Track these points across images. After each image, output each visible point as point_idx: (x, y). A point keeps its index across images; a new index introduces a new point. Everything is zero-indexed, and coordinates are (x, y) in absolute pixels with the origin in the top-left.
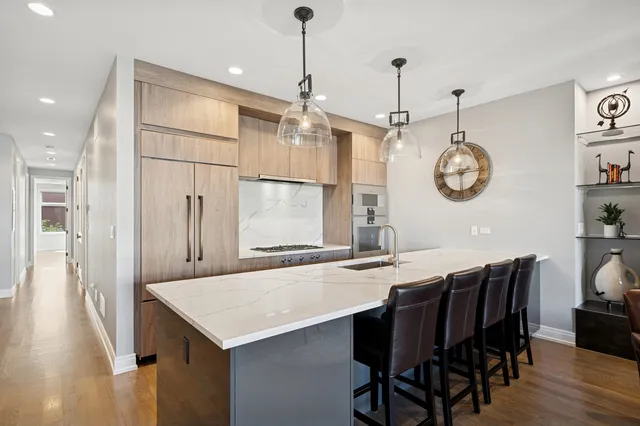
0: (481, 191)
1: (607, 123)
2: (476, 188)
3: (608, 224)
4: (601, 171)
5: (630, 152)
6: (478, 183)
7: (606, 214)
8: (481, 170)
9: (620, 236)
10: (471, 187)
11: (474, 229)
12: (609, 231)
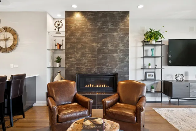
0: (14, 49)
1: (57, 29)
2: (12, 47)
3: (57, 63)
4: (56, 45)
5: (63, 40)
6: (13, 45)
7: (57, 60)
8: (14, 40)
9: (60, 67)
10: (10, 47)
11: (12, 65)
12: (58, 65)
